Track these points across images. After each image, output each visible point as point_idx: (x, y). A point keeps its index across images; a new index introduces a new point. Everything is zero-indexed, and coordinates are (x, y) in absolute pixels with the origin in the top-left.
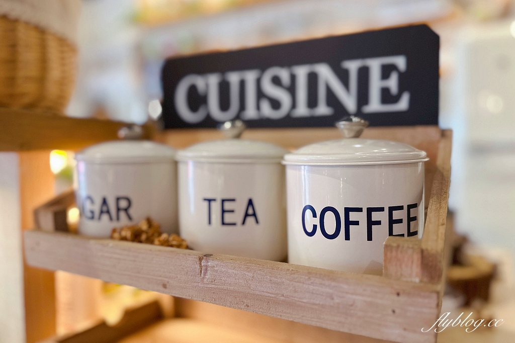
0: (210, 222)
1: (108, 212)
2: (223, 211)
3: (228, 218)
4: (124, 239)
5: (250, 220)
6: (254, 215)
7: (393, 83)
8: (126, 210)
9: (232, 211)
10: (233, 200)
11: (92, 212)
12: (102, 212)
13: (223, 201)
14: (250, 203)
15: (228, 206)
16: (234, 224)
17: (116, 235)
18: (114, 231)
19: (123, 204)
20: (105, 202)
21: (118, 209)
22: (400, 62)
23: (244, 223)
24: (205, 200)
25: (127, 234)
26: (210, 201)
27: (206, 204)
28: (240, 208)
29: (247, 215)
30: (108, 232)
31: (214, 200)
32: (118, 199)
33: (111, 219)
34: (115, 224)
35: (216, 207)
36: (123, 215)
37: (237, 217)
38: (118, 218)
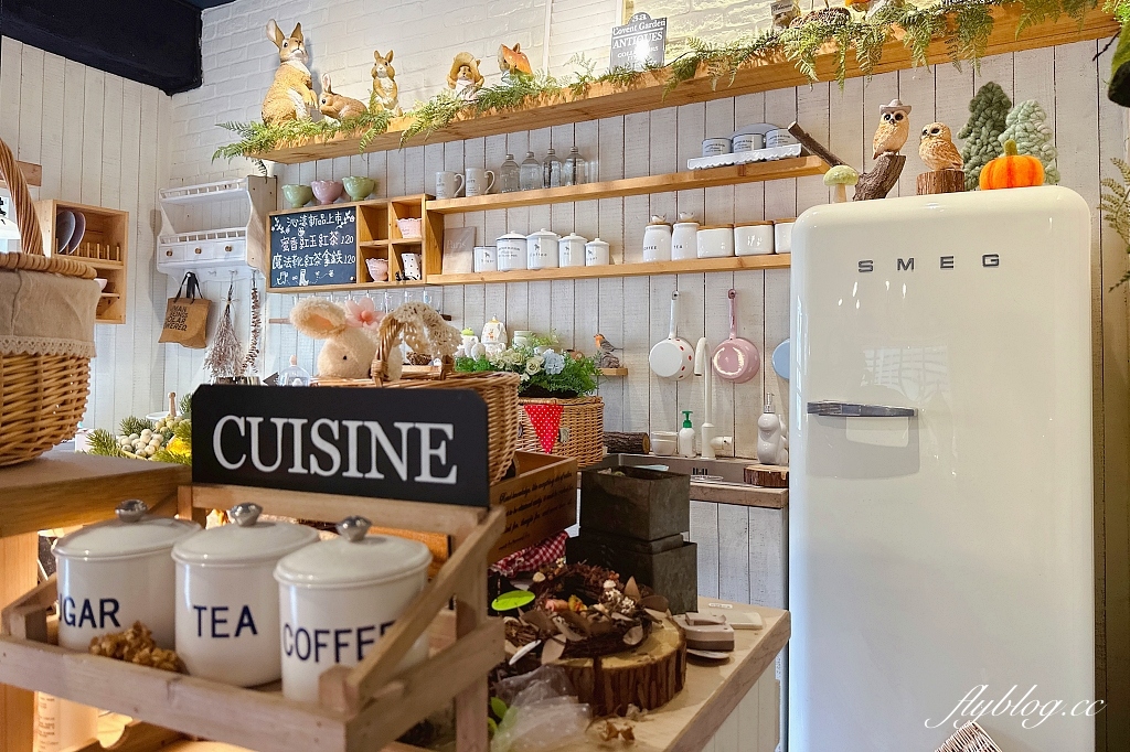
0: (200, 634)
1: (91, 617)
2: (214, 621)
3: (220, 629)
4: (102, 653)
5: (246, 631)
6: (251, 624)
7: (441, 452)
8: (112, 615)
9: (225, 621)
10: (226, 609)
11: (73, 616)
12: (83, 617)
13: (214, 610)
14: (246, 611)
15: (219, 615)
16: (227, 636)
17: (95, 648)
18: (95, 641)
19: (109, 607)
20: (87, 604)
21: (103, 614)
22: (448, 429)
23: (237, 634)
24: (195, 607)
25: (106, 646)
26: (200, 609)
27: (196, 611)
28: (233, 617)
29: (241, 625)
30: (88, 641)
31: (205, 609)
32: (102, 602)
33: (94, 625)
34: (98, 632)
35: (206, 615)
36: (107, 619)
37: (231, 627)
38: (102, 625)
